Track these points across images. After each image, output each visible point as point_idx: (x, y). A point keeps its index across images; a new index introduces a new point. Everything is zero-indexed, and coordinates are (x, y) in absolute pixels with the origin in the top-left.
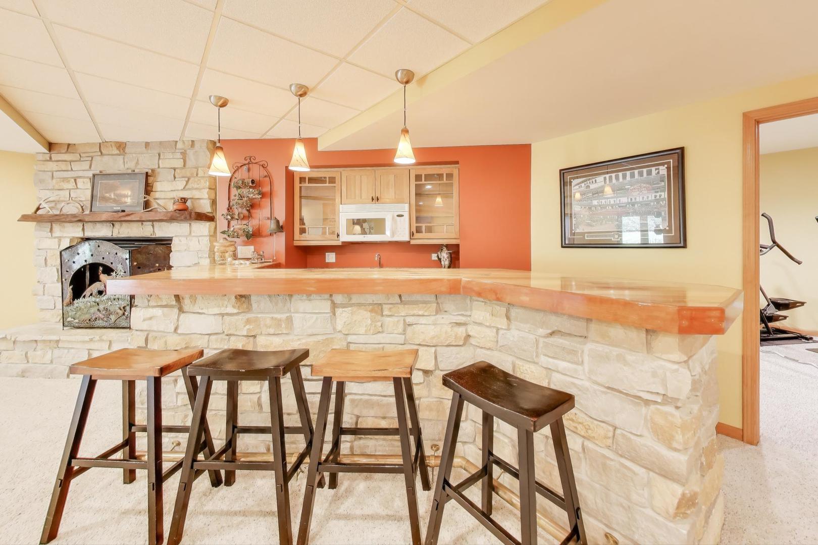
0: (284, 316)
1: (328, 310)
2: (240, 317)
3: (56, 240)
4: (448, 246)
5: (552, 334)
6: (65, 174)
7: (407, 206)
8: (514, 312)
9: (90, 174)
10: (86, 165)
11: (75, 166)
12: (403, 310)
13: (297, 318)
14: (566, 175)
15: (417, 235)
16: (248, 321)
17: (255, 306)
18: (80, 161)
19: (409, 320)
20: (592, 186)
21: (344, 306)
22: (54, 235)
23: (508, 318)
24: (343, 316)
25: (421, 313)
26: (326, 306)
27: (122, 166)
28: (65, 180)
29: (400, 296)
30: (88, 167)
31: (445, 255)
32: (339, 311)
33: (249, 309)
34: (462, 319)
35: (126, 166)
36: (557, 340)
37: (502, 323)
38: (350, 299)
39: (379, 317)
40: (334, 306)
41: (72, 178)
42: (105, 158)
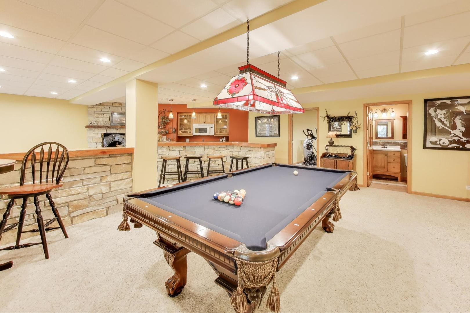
0: (194, 151)
1: (204, 149)
2: (183, 151)
3: (96, 134)
4: (225, 137)
5: (248, 151)
6: (100, 112)
7: (214, 125)
8: (242, 148)
9: (110, 113)
10: (107, 110)
11: (103, 110)
12: (220, 149)
13: (196, 151)
14: (257, 118)
15: (216, 133)
16: (186, 152)
17: (187, 149)
18: (105, 108)
19: (221, 151)
20: (263, 122)
21: (207, 148)
22: (95, 132)
23: (241, 149)
24: (207, 150)
25: (223, 150)
26: (203, 148)
27: (121, 110)
28: (100, 114)
29: (219, 146)
30: (108, 110)
31: (224, 139)
32: (206, 150)
33: (185, 149)
34: (231, 151)
35: (122, 111)
36: (249, 152)
37: (239, 150)
38: (208, 147)
39: (214, 151)
40: (205, 148)
41: (102, 114)
42: (115, 108)
